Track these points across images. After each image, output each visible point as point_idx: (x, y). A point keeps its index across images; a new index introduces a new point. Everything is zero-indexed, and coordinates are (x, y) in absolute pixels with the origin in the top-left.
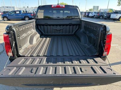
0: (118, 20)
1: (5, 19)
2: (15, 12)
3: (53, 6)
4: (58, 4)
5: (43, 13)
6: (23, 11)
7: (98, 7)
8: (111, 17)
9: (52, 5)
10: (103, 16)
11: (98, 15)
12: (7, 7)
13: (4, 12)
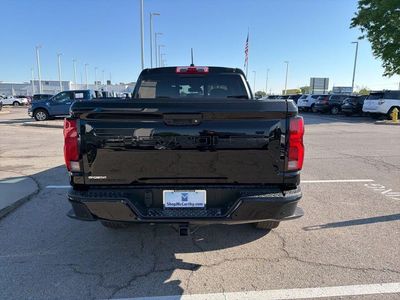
0: (387, 116)
1: (41, 115)
2: (71, 94)
3: (178, 70)
4: (192, 65)
5: (155, 89)
6: (96, 92)
7: (326, 81)
8: (364, 110)
9: (175, 68)
10: (339, 107)
11: (324, 102)
12: (47, 83)
13: (37, 97)
